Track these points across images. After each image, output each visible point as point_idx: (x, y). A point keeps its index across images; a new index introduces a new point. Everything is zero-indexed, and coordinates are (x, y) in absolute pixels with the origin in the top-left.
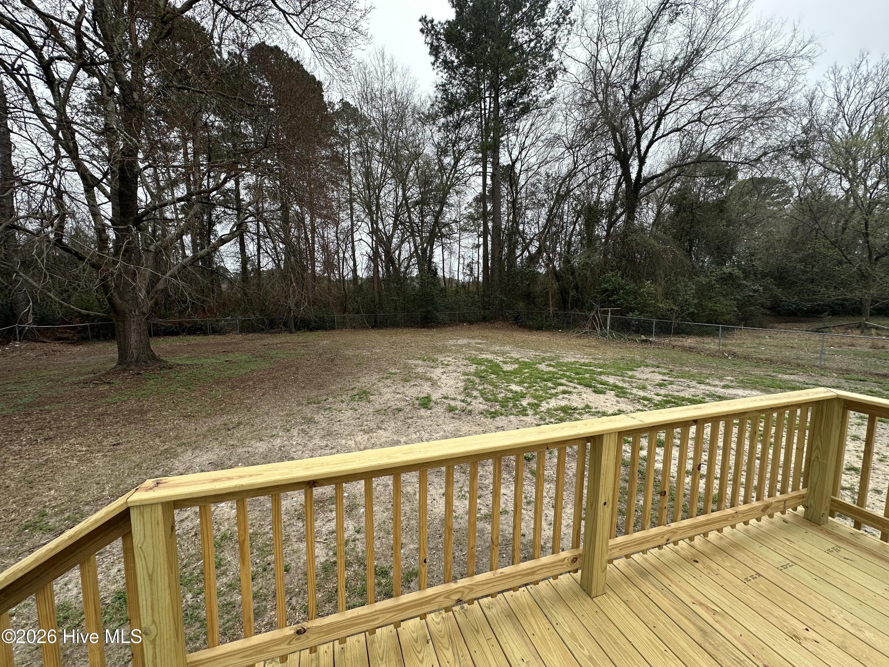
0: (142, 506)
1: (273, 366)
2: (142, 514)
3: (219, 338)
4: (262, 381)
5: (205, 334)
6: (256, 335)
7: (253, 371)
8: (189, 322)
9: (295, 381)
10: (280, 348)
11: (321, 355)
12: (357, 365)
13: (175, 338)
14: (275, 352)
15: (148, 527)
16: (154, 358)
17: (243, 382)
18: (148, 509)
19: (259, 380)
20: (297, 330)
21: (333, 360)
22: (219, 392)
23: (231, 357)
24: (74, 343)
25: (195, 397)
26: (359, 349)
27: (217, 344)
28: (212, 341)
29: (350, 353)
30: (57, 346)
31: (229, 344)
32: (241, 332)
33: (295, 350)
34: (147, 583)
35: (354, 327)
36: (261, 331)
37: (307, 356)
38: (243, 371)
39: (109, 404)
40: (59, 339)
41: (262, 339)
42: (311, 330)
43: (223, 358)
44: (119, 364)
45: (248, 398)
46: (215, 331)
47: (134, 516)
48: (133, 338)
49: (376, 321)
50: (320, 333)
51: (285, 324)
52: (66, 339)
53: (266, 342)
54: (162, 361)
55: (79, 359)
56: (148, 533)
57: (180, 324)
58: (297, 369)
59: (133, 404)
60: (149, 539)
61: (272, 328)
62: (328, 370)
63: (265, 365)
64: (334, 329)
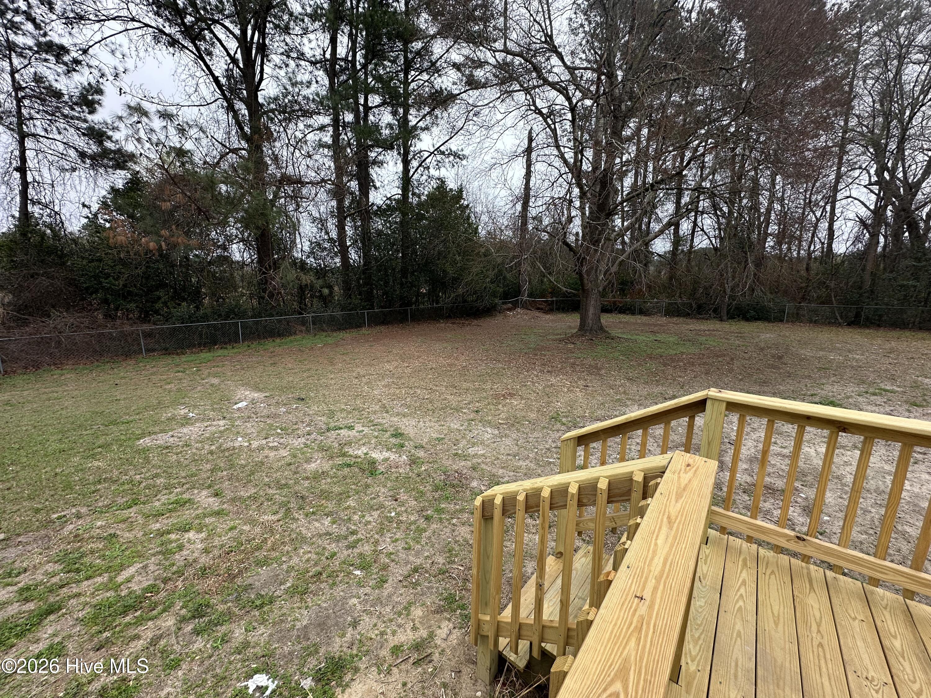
0: (715, 400)
1: (703, 352)
2: (713, 405)
3: (644, 319)
4: (693, 364)
5: (633, 314)
6: (681, 319)
7: (682, 353)
8: (620, 302)
9: (731, 371)
10: (709, 335)
11: (762, 349)
12: (820, 369)
13: (609, 315)
14: (704, 338)
15: (715, 414)
16: (601, 328)
17: (673, 361)
18: (717, 404)
19: (689, 363)
20: (729, 318)
21: (780, 358)
22: (653, 365)
23: (659, 337)
24: (546, 312)
25: (634, 366)
26: (822, 349)
27: (644, 324)
28: (639, 321)
29: (807, 352)
30: (537, 314)
31: (655, 325)
32: (665, 315)
33: (727, 339)
34: (707, 446)
35: (815, 322)
36: (687, 315)
37: (744, 348)
38: (673, 352)
39: (576, 358)
40: (538, 309)
41: (687, 324)
42: (747, 320)
43: (653, 338)
44: (579, 330)
45: (680, 377)
46: (642, 312)
47: (709, 403)
48: (591, 311)
49: (858, 315)
50: (759, 324)
51: (715, 311)
52: (542, 309)
53: (692, 327)
54: (607, 332)
55: (550, 324)
56: (714, 417)
57: (614, 303)
58: (732, 359)
59: (589, 361)
60: (713, 421)
61: (699, 313)
62: (773, 367)
63: (693, 350)
64: (782, 321)
